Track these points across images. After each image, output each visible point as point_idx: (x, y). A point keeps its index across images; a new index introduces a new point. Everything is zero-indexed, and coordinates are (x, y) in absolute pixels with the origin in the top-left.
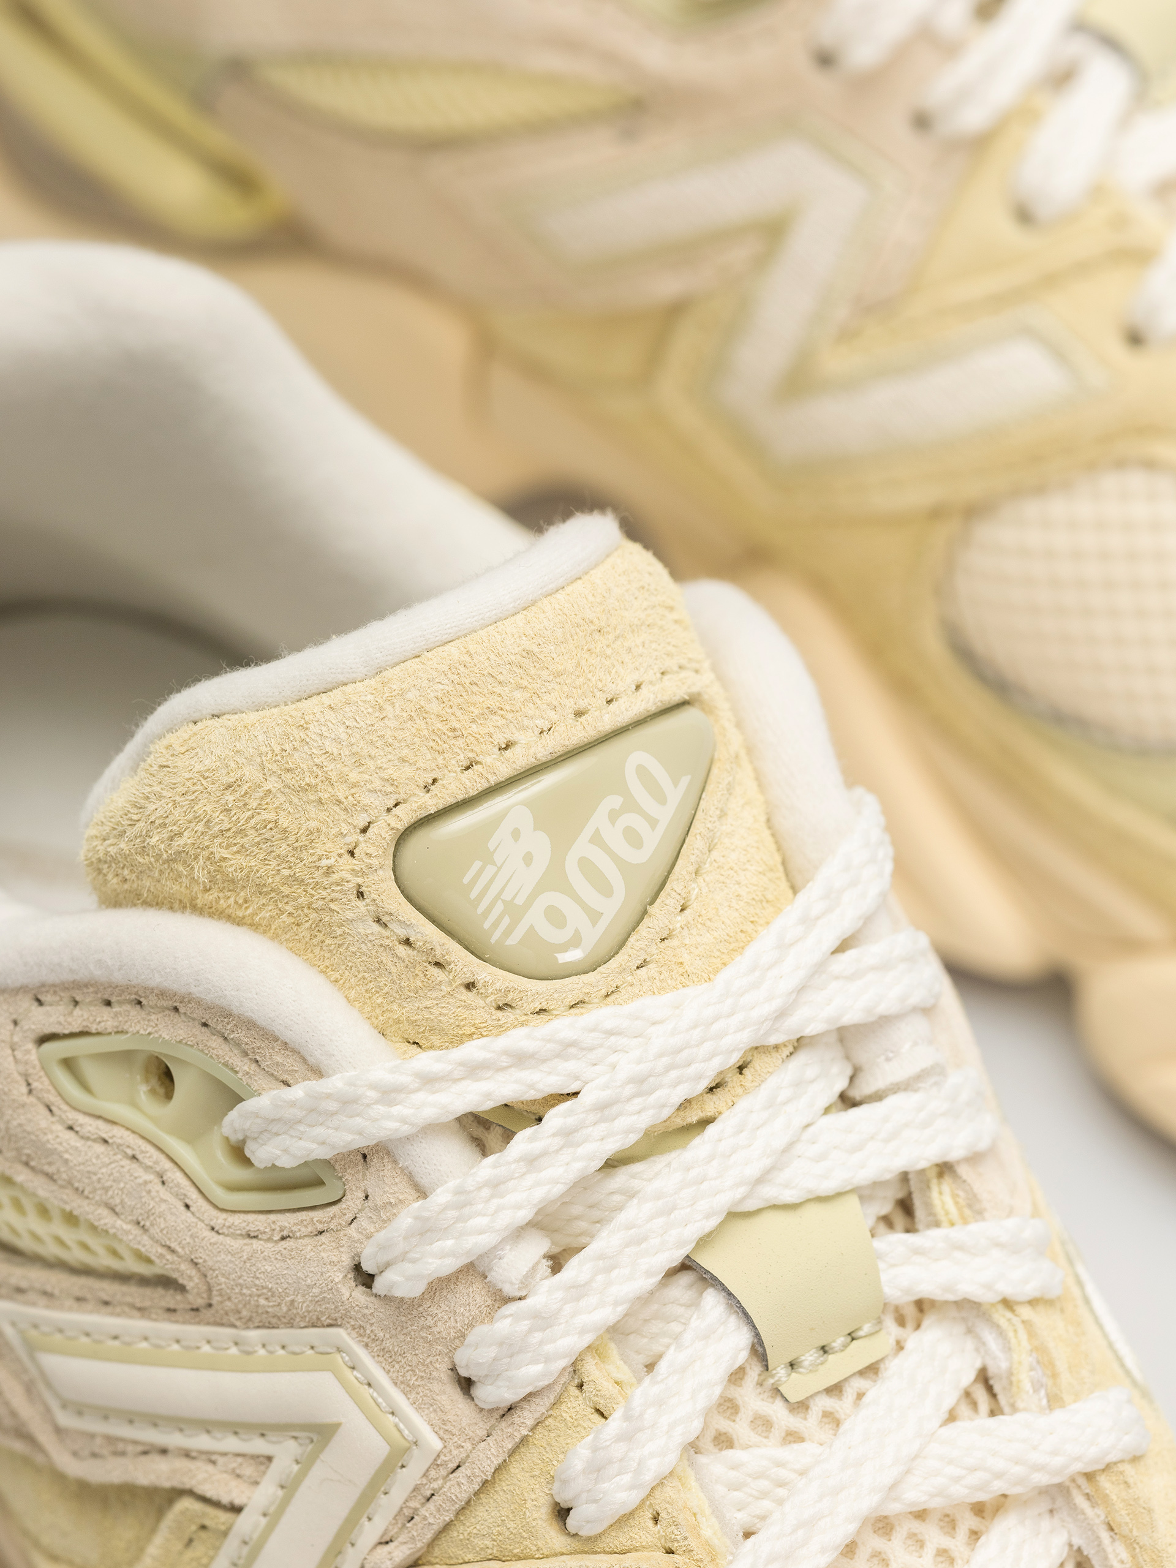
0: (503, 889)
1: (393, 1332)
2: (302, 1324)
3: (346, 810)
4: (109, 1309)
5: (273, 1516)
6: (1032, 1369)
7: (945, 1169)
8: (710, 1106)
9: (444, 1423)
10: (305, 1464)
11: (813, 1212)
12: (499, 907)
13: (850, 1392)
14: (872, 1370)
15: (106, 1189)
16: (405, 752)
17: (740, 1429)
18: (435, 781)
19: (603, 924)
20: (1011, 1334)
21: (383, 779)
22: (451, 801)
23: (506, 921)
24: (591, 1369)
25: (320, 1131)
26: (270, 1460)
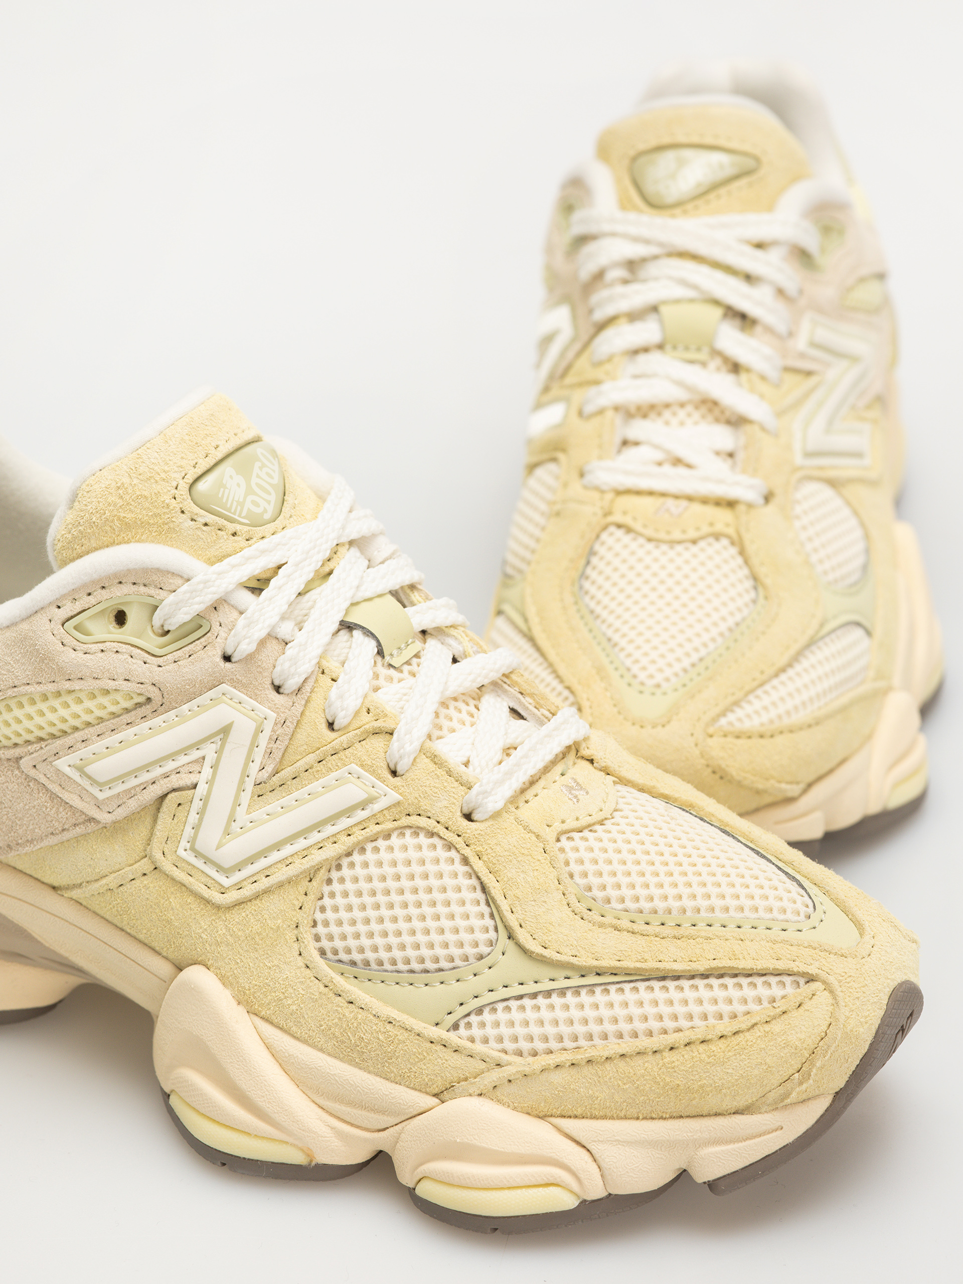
0: (234, 498)
1: (245, 675)
2: (206, 691)
3: (168, 482)
4: (115, 731)
5: (210, 782)
6: (472, 647)
7: (413, 587)
8: (330, 565)
9: (275, 705)
10: (219, 752)
11: (377, 600)
12: (235, 504)
13: (414, 663)
14: (417, 656)
15: (108, 670)
16: (183, 455)
17: (381, 682)
18: (196, 464)
19: (271, 504)
20: (460, 637)
21: (178, 467)
22: (205, 469)
23: (239, 508)
24: (325, 664)
25: (197, 599)
26: (204, 758)
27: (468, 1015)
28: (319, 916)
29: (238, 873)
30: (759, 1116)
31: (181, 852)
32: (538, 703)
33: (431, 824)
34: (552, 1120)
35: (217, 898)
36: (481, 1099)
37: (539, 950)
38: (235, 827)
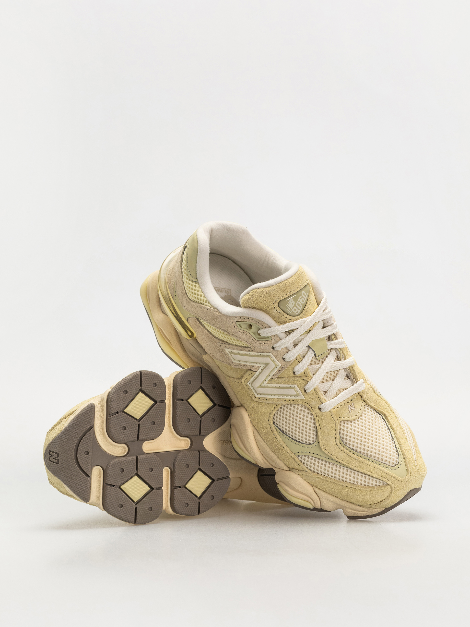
0: (290, 307)
3: (273, 299)
4: (242, 350)
5: (260, 373)
6: (342, 355)
9: (282, 363)
10: (264, 367)
13: (324, 359)
14: (326, 356)
16: (280, 293)
17: (312, 363)
18: (283, 296)
19: (300, 310)
20: (340, 352)
21: (278, 296)
22: (285, 298)
23: (290, 310)
24: (298, 357)
25: (270, 333)
26: (260, 366)
27: (303, 455)
28: (276, 415)
29: (260, 395)
30: (363, 508)
31: (248, 383)
32: (354, 377)
33: (310, 407)
34: (314, 487)
35: (253, 398)
36: (298, 475)
37: (324, 450)
38: (263, 385)
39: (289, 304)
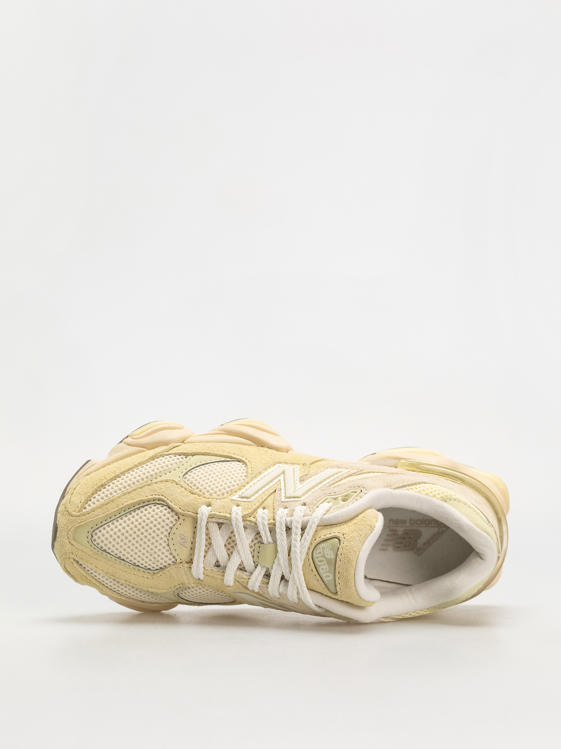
0: (326, 548)
7: (268, 583)
11: (272, 562)
13: (253, 552)
19: (316, 558)
20: (246, 576)
38: (282, 475)
39: (330, 551)
